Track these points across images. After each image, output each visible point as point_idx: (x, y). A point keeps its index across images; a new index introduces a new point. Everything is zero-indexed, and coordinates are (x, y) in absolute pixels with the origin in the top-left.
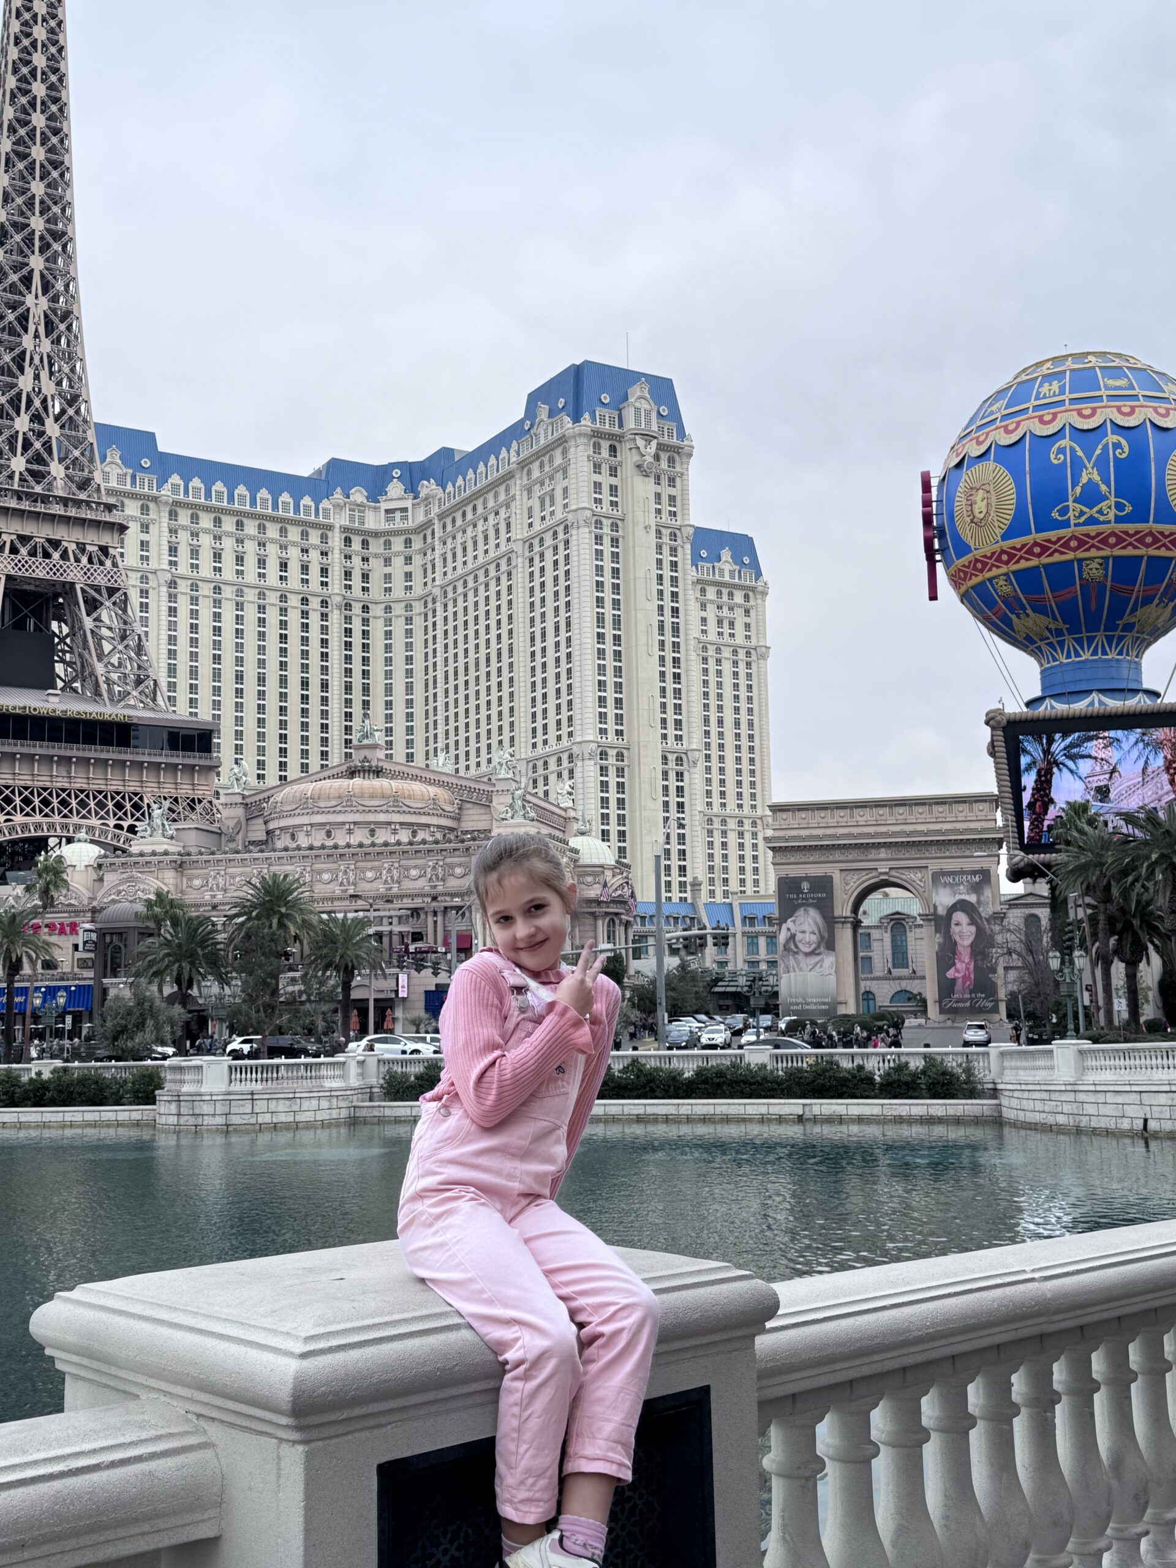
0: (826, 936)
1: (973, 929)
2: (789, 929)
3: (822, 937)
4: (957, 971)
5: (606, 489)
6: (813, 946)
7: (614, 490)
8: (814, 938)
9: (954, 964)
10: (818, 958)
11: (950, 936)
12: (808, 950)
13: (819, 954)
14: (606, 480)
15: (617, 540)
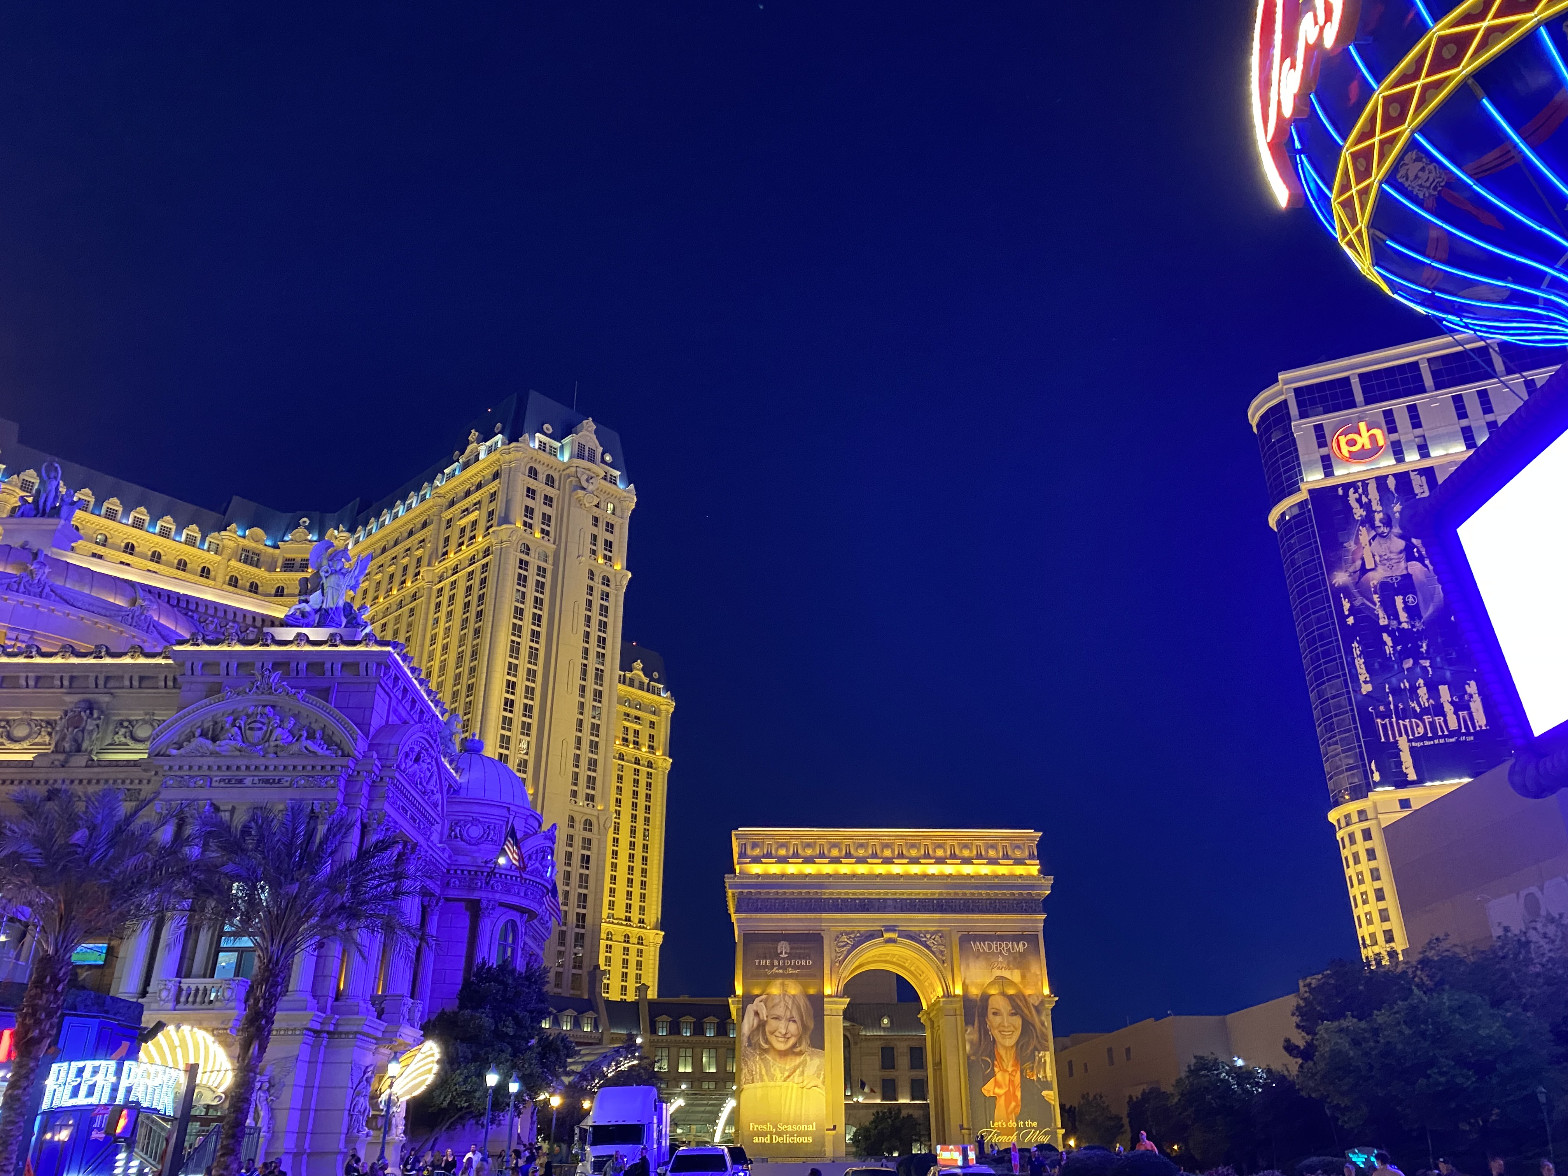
0: (811, 1025)
1: (1018, 1021)
2: (757, 1014)
3: (805, 1027)
4: (998, 1085)
6: (792, 1041)
8: (793, 1028)
9: (993, 1074)
10: (798, 1060)
11: (987, 1032)
12: (781, 1046)
13: (801, 1053)
14: (539, 507)
15: (545, 570)
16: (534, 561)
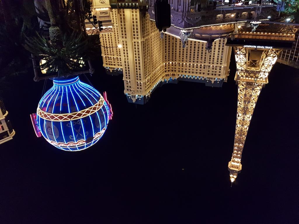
5: (139, 85)
7: (138, 85)
14: (139, 87)
15: (137, 77)
16: (139, 78)
